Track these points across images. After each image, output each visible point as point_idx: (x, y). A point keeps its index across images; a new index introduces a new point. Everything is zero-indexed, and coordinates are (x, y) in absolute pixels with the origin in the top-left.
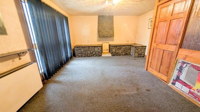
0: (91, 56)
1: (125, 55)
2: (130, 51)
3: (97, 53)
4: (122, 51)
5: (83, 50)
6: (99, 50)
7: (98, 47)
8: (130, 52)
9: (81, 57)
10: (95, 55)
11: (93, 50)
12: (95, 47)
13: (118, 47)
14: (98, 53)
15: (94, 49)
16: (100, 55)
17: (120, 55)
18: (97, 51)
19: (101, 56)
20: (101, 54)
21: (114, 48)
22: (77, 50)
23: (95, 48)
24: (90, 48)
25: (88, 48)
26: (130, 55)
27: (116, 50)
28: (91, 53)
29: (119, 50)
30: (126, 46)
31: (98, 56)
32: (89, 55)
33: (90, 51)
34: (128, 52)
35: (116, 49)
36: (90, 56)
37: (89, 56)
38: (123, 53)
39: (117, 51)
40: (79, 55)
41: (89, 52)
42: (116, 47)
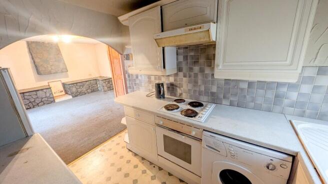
0: (32, 107)
1: (92, 92)
3: (44, 99)
4: (86, 88)
6: (48, 95)
7: (44, 90)
8: (97, 87)
10: (42, 103)
11: (35, 97)
12: (38, 90)
13: (79, 84)
14: (46, 99)
15: (36, 95)
16: (52, 101)
17: (85, 94)
18: (44, 97)
19: (55, 102)
21: (72, 87)
23: (38, 92)
24: (26, 94)
26: (98, 90)
31: (48, 103)
35: (76, 87)
36: (30, 108)
38: (89, 90)
42: (75, 84)
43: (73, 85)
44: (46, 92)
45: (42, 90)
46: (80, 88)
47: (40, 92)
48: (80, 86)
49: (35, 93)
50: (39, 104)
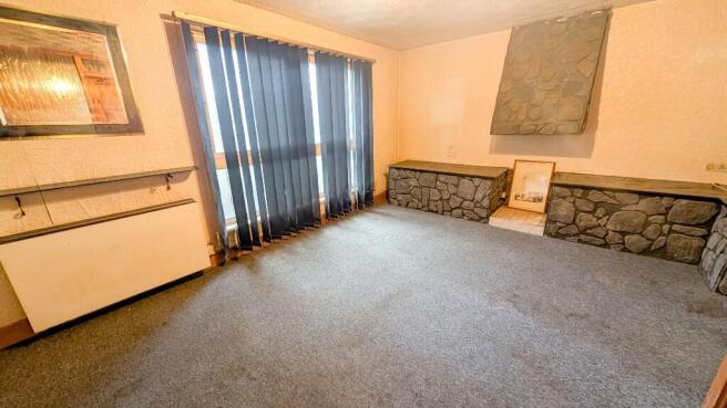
0: (440, 211)
1: (646, 252)
2: (706, 237)
3: (466, 203)
4: (622, 223)
5: (413, 183)
6: (479, 196)
7: (477, 181)
8: (696, 242)
9: (407, 206)
10: (459, 211)
11: (452, 190)
12: (463, 176)
13: (595, 196)
14: (472, 205)
15: (457, 186)
16: (482, 218)
17: (606, 245)
18: (468, 197)
19: (487, 222)
20: (484, 215)
21: (564, 198)
22: (395, 180)
23: (463, 180)
24: (442, 178)
25: (433, 177)
26: (697, 262)
27: (577, 211)
28: (441, 199)
29: (600, 212)
30: (665, 201)
31: (471, 219)
32: (432, 207)
33: (440, 191)
34: (677, 243)
35: (579, 202)
36: (436, 212)
37: (432, 211)
38: (635, 237)
39: (585, 220)
40: (400, 197)
41: (435, 195)
42: (579, 193)
43: (566, 192)
44: (477, 187)
45: (472, 177)
46: (593, 212)
47: (466, 181)
48: (597, 205)
49: (454, 180)
50: (454, 212)
